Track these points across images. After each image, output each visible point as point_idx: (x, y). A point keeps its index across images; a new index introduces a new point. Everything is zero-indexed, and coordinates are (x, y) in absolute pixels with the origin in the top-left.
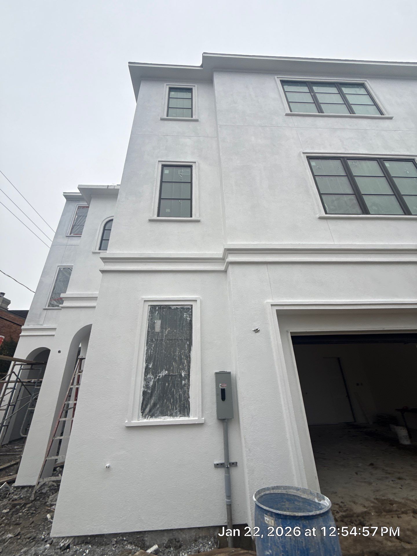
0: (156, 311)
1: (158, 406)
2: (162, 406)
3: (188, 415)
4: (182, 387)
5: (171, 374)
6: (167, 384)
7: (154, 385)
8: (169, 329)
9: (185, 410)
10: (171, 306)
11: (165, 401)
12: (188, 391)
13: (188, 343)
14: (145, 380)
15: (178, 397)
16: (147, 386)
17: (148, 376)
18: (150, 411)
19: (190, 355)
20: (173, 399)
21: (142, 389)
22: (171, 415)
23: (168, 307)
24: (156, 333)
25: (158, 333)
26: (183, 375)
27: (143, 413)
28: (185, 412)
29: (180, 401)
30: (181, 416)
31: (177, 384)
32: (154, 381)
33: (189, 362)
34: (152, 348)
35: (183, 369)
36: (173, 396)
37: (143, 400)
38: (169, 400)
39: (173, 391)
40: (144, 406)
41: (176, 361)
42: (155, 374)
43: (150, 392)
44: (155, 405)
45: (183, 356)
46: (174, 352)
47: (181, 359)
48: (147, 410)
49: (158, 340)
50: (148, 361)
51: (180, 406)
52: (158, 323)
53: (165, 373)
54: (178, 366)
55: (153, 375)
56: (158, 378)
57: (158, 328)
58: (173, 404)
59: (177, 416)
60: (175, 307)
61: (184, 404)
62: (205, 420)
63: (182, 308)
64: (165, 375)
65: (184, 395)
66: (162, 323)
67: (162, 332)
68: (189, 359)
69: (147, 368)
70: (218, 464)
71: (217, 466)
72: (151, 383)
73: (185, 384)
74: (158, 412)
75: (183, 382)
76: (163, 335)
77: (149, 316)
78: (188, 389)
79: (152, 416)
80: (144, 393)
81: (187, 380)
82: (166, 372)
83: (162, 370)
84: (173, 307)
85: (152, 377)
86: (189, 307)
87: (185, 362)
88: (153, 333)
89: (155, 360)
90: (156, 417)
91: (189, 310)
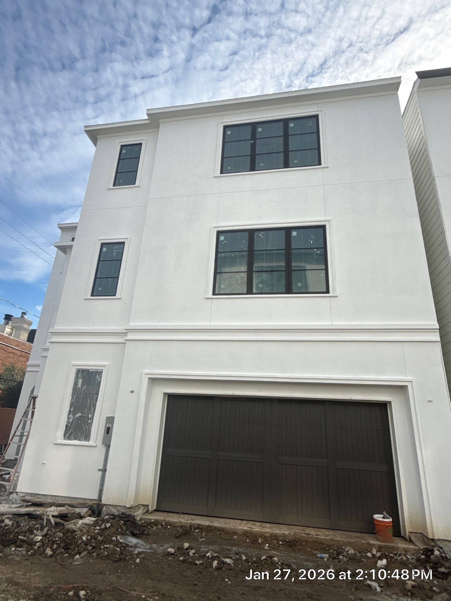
0: (80, 373)
1: (73, 434)
2: (75, 434)
3: (89, 441)
4: (88, 424)
5: (83, 415)
6: (80, 422)
7: (72, 422)
8: (86, 386)
9: (87, 438)
10: (90, 370)
11: (77, 431)
12: (91, 427)
13: (96, 396)
14: (68, 418)
15: (85, 430)
16: (68, 422)
17: (70, 416)
18: (68, 436)
19: (96, 405)
20: (82, 431)
21: (65, 423)
22: (79, 440)
23: (88, 371)
24: (78, 388)
25: (79, 388)
26: (90, 417)
27: (64, 437)
28: (87, 439)
29: (86, 432)
30: (84, 441)
31: (86, 422)
32: (73, 419)
33: (95, 409)
34: (74, 398)
35: (91, 413)
36: (82, 429)
37: (66, 430)
38: (79, 431)
39: (83, 427)
40: (65, 434)
41: (87, 408)
42: (74, 415)
43: (70, 425)
44: (71, 434)
45: (91, 405)
46: (87, 402)
47: (90, 407)
48: (67, 436)
49: (78, 393)
50: (71, 407)
51: (85, 435)
52: (80, 381)
53: (79, 414)
54: (88, 411)
55: (73, 415)
56: (75, 417)
57: (79, 385)
58: (82, 434)
59: (82, 441)
60: (92, 370)
61: (88, 434)
62: (97, 444)
63: (96, 371)
64: (80, 416)
65: (88, 429)
66: (82, 382)
67: (82, 388)
68: (95, 407)
69: (70, 410)
70: (100, 469)
71: (99, 470)
72: (71, 420)
73: (90, 422)
74: (73, 438)
75: (89, 421)
76: (82, 390)
77: (75, 376)
78: (91, 425)
79: (69, 440)
80: (67, 426)
81: (91, 420)
82: (81, 414)
83: (78, 413)
84: (91, 371)
85: (72, 416)
86: (101, 370)
87: (92, 409)
88: (76, 388)
89: (75, 406)
90: (71, 440)
91: (100, 373)
